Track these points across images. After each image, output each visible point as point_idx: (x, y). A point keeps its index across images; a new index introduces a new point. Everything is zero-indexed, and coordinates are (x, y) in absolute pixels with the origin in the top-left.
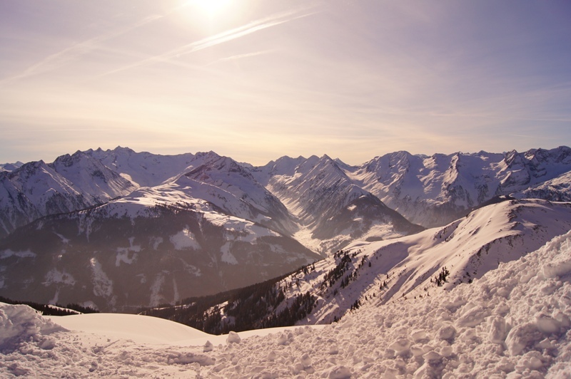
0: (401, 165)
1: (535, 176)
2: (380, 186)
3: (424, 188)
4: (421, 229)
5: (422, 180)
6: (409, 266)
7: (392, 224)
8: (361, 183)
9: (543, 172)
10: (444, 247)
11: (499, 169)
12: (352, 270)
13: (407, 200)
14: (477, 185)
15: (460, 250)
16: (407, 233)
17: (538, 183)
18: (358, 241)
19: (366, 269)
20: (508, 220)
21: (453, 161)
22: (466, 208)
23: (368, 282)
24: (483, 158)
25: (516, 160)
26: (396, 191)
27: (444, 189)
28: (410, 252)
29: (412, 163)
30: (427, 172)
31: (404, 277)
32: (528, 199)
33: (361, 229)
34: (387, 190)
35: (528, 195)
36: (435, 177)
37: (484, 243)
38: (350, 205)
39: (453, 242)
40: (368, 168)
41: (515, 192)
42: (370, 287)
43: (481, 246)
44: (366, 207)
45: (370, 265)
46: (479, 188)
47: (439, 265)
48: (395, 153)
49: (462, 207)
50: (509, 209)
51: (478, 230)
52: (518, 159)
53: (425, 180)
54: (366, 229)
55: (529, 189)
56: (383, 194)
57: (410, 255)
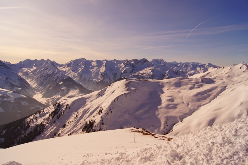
0: (82, 64)
1: (134, 70)
2: (73, 73)
3: (92, 74)
4: (91, 92)
5: (91, 71)
6: (86, 107)
7: (79, 90)
8: (65, 72)
9: (137, 68)
10: (101, 98)
11: (121, 67)
12: (62, 111)
13: (85, 80)
14: (113, 73)
15: (107, 100)
16: (85, 93)
17: (135, 73)
18: (64, 98)
19: (68, 110)
20: (125, 87)
21: (104, 63)
22: (109, 82)
23: (69, 116)
24: (115, 62)
25: (127, 63)
26: (80, 75)
27: (100, 75)
28: (87, 101)
29: (87, 63)
30: (93, 67)
31: (85, 112)
32: (132, 79)
33: (65, 93)
34: (76, 75)
35: (132, 77)
36: (97, 69)
37: (116, 97)
38: (60, 82)
39: (104, 96)
40: (68, 65)
41: (127, 76)
42: (70, 118)
43: (115, 98)
44: (67, 82)
45: (70, 108)
46: (114, 74)
47: (99, 106)
48: (80, 59)
49: (107, 82)
50: (125, 82)
51: (114, 91)
52: (128, 63)
53: (92, 71)
54: (67, 93)
55: (132, 75)
56: (75, 77)
57: (87, 103)
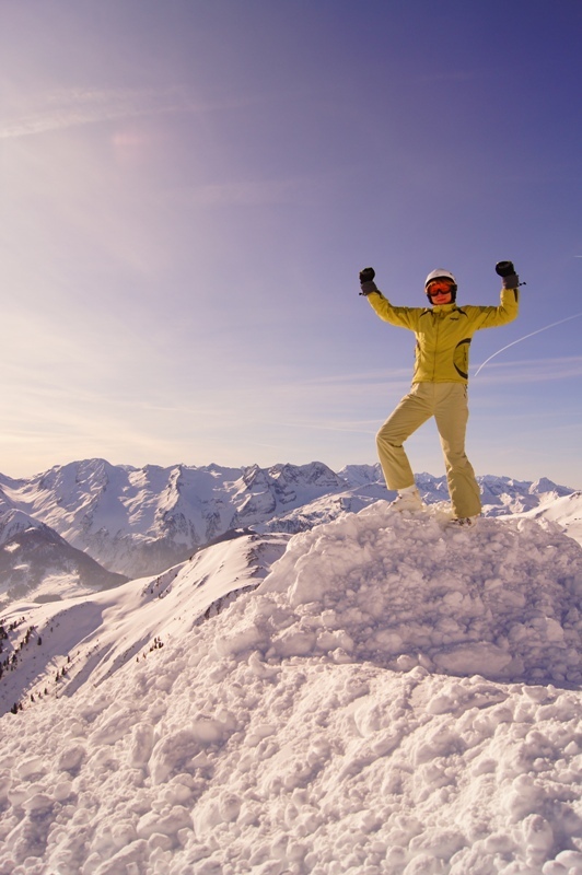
0: (95, 480)
1: (282, 501)
2: (61, 512)
3: (128, 517)
4: (123, 580)
5: (126, 504)
6: (102, 639)
7: (78, 573)
8: (29, 507)
9: (292, 496)
10: (157, 605)
11: (235, 491)
12: (8, 652)
13: (102, 536)
14: (206, 514)
15: (179, 611)
16: (100, 587)
17: (285, 512)
18: (21, 603)
19: (33, 648)
20: (246, 564)
21: (173, 476)
22: (190, 547)
23: (37, 671)
24: (214, 474)
25: (257, 478)
26: (86, 520)
27: (158, 519)
28: (106, 616)
29: (113, 478)
30: (133, 491)
31: (94, 659)
32: (273, 534)
33: (26, 583)
34: (71, 519)
35: (273, 528)
36: (146, 499)
37: (214, 599)
38: (9, 544)
39: (171, 598)
40: (41, 483)
41: (257, 523)
42: (40, 679)
43: (210, 603)
44: (36, 546)
45: (40, 643)
46: (209, 517)
47: (149, 635)
48: (87, 462)
49: (184, 545)
50: (247, 547)
51: (206, 579)
52: (260, 478)
53: (131, 504)
54: (35, 584)
55: (274, 519)
56: (64, 525)
57: (105, 623)
